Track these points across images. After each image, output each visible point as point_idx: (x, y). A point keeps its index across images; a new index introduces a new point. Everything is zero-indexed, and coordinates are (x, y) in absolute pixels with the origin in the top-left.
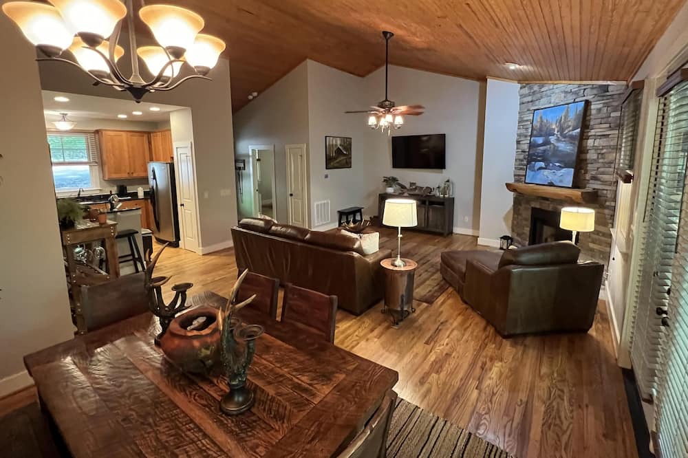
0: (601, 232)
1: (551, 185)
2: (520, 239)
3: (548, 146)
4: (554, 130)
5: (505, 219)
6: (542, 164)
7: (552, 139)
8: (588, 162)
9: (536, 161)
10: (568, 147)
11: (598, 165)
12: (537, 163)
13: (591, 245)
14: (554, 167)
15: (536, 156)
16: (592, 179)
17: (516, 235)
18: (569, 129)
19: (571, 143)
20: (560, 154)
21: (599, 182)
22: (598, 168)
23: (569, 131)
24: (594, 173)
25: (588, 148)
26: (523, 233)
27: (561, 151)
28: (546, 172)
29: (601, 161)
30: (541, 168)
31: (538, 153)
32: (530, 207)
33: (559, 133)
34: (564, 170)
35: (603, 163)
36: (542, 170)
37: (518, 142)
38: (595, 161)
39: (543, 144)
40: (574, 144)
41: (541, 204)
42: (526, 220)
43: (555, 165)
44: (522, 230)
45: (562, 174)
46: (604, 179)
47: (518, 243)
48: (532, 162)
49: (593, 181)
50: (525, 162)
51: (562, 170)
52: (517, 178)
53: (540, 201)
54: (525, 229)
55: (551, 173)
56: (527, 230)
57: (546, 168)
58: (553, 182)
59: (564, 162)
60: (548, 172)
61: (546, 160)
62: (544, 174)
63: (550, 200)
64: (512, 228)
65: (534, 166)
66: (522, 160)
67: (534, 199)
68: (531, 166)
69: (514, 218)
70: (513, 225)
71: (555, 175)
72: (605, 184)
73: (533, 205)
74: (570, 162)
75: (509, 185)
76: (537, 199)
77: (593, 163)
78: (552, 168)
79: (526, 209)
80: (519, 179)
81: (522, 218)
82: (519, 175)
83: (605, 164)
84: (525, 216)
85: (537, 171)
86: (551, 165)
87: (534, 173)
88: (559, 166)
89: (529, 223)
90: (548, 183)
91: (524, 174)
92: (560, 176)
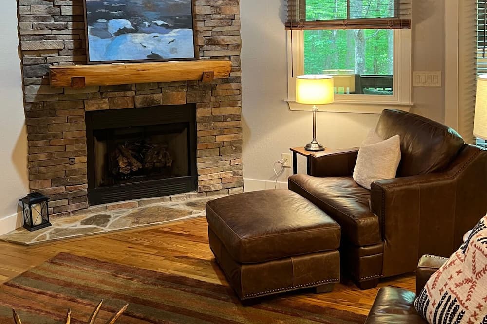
0: (229, 116)
1: (154, 58)
2: (62, 190)
5: (15, 157)
6: (127, 24)
8: (198, 18)
9: (109, 17)
11: (212, 23)
12: (112, 22)
13: (219, 139)
14: (154, 28)
15: (105, 7)
16: (207, 44)
17: (48, 183)
22: (213, 27)
24: (208, 34)
26: (73, 172)
28: (138, 38)
29: (218, 16)
30: (123, 31)
31: (110, 2)
32: (83, 113)
34: (175, 33)
35: (218, 19)
36: (129, 35)
38: (209, 17)
41: (111, 100)
42: (75, 141)
43: (156, 24)
44: (65, 167)
45: (172, 39)
46: (225, 42)
47: (59, 197)
48: (99, 20)
49: (209, 47)
50: (53, 22)
51: (171, 32)
52: (35, 57)
53: (111, 95)
54: (72, 161)
55: (150, 38)
56: (82, 161)
57: (135, 30)
58: (158, 53)
59: (171, 18)
60: (143, 36)
61: (134, 15)
62: (133, 42)
63: (134, 88)
64: (30, 174)
65: (106, 29)
66: (44, 18)
67: (94, 94)
68: (99, 27)
69: (36, 151)
70: (36, 164)
71: (159, 41)
72: (227, 48)
73: (92, 107)
74: (183, 18)
75: (62, 71)
76: (102, 94)
77: (205, 21)
78: (149, 29)
79: (69, 120)
80: (40, 59)
81: (62, 142)
82: (38, 52)
83: (222, 21)
84: (69, 135)
85: (114, 37)
86: (147, 24)
87: (108, 41)
88: (162, 25)
89: (85, 147)
90: (148, 56)
91: (57, 47)
92: (170, 42)
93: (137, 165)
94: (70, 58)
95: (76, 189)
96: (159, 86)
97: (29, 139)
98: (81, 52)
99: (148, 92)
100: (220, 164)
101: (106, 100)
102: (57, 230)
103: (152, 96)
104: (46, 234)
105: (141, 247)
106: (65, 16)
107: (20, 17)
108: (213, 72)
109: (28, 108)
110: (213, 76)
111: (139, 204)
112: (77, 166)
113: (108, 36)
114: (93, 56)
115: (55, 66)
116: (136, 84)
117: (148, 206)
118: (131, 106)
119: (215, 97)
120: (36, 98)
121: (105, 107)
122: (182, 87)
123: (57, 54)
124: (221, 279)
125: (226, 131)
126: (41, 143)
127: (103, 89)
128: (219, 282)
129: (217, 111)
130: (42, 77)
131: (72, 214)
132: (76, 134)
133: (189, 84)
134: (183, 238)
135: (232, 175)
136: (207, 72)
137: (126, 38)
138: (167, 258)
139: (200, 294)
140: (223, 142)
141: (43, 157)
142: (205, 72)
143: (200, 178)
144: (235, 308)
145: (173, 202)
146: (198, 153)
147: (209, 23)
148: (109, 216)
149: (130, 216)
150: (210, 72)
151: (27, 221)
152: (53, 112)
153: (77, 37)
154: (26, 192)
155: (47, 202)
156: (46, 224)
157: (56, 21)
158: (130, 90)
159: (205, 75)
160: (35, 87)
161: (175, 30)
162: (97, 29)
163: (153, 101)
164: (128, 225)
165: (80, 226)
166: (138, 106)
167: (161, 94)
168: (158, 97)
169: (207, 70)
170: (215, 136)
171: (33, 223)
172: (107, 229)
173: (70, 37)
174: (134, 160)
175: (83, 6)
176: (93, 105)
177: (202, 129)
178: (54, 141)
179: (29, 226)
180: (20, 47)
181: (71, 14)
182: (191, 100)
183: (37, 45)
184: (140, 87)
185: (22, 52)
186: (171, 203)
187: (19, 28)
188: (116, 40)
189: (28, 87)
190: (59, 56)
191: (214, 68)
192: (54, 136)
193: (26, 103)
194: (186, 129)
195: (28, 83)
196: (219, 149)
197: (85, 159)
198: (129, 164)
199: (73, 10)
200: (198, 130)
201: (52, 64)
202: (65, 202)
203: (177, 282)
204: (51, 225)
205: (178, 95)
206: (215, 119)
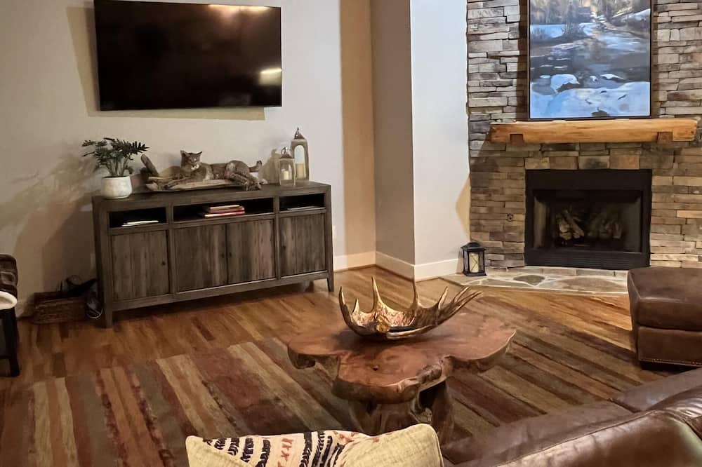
0: (697, 188)
1: (601, 116)
2: (500, 244)
3: (580, 42)
4: (589, 10)
5: (458, 208)
6: (572, 79)
7: (588, 28)
8: (660, 69)
9: (552, 72)
10: (630, 44)
11: (680, 74)
12: (555, 77)
13: (681, 214)
14: (602, 82)
15: (549, 62)
16: (671, 100)
17: (487, 236)
18: (624, 10)
19: (634, 35)
20: (613, 56)
21: (686, 104)
22: (681, 79)
23: (627, 13)
24: (673, 88)
25: (659, 45)
26: (511, 228)
27: (612, 50)
28: (583, 94)
29: (688, 66)
30: (567, 87)
31: (555, 57)
32: (522, 170)
33: (602, 17)
34: (626, 87)
35: (688, 69)
36: (573, 92)
37: (472, 38)
38: (675, 67)
39: (566, 39)
40: (642, 36)
41: (552, 160)
42: (515, 198)
43: (605, 78)
44: (504, 223)
45: (623, 94)
46: (697, 97)
47: (496, 251)
48: (542, 76)
49: (673, 103)
50: (499, 79)
51: (623, 86)
52: (479, 113)
53: (552, 154)
54: (510, 218)
55: (596, 93)
56: (520, 219)
57: (581, 86)
58: (606, 111)
59: (624, 71)
60: (589, 92)
61: (579, 69)
62: (578, 99)
63: (577, 148)
64: (471, 225)
65: (549, 84)
66: (491, 76)
67: (535, 153)
68: (541, 83)
69: (477, 203)
70: (477, 216)
71: (608, 96)
72: (699, 104)
73: (532, 165)
74: (639, 70)
75: (502, 128)
76: (543, 152)
77: (669, 71)
78: (596, 84)
79: (510, 177)
80: (485, 115)
81: (502, 198)
82: (483, 109)
83: (694, 71)
84: (508, 192)
85: (557, 93)
86: (594, 78)
87: (550, 97)
88: (613, 79)
89: (523, 205)
90: (593, 114)
91: (501, 104)
92: (620, 98)
93: (579, 233)
94: (513, 115)
95: (513, 246)
96: (607, 147)
97: (472, 192)
98: (523, 108)
99: (595, 153)
100: (681, 245)
101: (548, 159)
102: (490, 280)
103: (596, 157)
104: (480, 281)
105: (564, 307)
106: (510, 73)
107: (469, 76)
108: (672, 133)
109: (473, 162)
110: (671, 137)
111: (578, 273)
112: (514, 224)
113: (551, 92)
114: (534, 113)
115: (499, 122)
116: (580, 143)
117: (588, 276)
118: (573, 167)
119: (679, 163)
120: (480, 154)
121: (546, 166)
122: (636, 149)
123: (501, 111)
124: (632, 346)
125: (692, 206)
126: (482, 197)
127: (544, 148)
128: (629, 348)
129: (680, 181)
130: (485, 133)
131: (507, 270)
132: (516, 191)
133: (644, 146)
134: (611, 308)
135: (697, 260)
136: (663, 132)
137: (569, 95)
138: (585, 320)
139: (602, 351)
140: (687, 219)
141: (483, 210)
142: (661, 133)
143: (652, 257)
144: (632, 368)
145: (617, 278)
146: (652, 228)
147: (675, 75)
148: (543, 278)
149: (565, 282)
150: (666, 132)
151: (466, 269)
152: (494, 168)
153: (521, 94)
154: (467, 241)
155: (484, 254)
156: (482, 273)
157: (502, 78)
158: (573, 150)
159: (660, 136)
160: (479, 142)
161: (627, 84)
162: (539, 86)
163: (598, 163)
164: (559, 288)
165: (511, 280)
166: (582, 167)
167: (608, 157)
168: (605, 159)
169: (663, 131)
170: (677, 210)
171: (471, 269)
172: (537, 287)
173: (514, 94)
174: (576, 227)
175: (526, 62)
176: (533, 163)
177: (658, 200)
178: (495, 197)
179: (467, 272)
180: (467, 104)
181: (516, 70)
182: (645, 165)
183: (482, 102)
184: (585, 146)
185: (470, 109)
186: (614, 278)
187: (468, 86)
188: (558, 96)
189: (474, 142)
190: (503, 112)
191: (673, 128)
192: (495, 191)
193: (470, 158)
194: (639, 200)
195: (473, 138)
196: (679, 227)
197: (522, 217)
198: (571, 231)
199: (519, 67)
200: (653, 200)
201: (496, 120)
202: (502, 257)
203: (586, 338)
204: (485, 275)
205: (629, 159)
206: (677, 189)
